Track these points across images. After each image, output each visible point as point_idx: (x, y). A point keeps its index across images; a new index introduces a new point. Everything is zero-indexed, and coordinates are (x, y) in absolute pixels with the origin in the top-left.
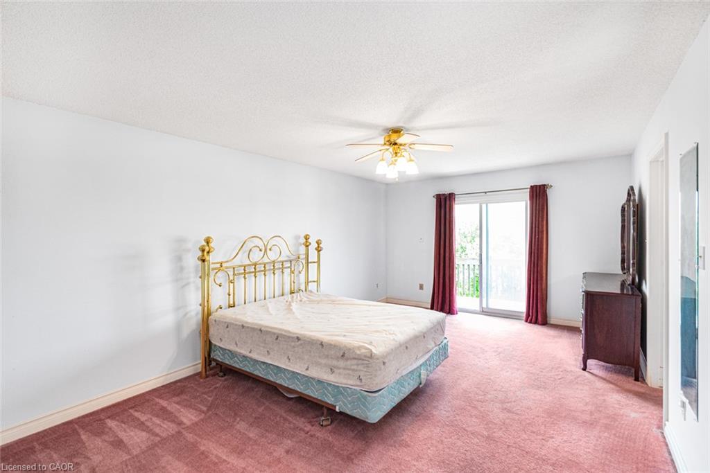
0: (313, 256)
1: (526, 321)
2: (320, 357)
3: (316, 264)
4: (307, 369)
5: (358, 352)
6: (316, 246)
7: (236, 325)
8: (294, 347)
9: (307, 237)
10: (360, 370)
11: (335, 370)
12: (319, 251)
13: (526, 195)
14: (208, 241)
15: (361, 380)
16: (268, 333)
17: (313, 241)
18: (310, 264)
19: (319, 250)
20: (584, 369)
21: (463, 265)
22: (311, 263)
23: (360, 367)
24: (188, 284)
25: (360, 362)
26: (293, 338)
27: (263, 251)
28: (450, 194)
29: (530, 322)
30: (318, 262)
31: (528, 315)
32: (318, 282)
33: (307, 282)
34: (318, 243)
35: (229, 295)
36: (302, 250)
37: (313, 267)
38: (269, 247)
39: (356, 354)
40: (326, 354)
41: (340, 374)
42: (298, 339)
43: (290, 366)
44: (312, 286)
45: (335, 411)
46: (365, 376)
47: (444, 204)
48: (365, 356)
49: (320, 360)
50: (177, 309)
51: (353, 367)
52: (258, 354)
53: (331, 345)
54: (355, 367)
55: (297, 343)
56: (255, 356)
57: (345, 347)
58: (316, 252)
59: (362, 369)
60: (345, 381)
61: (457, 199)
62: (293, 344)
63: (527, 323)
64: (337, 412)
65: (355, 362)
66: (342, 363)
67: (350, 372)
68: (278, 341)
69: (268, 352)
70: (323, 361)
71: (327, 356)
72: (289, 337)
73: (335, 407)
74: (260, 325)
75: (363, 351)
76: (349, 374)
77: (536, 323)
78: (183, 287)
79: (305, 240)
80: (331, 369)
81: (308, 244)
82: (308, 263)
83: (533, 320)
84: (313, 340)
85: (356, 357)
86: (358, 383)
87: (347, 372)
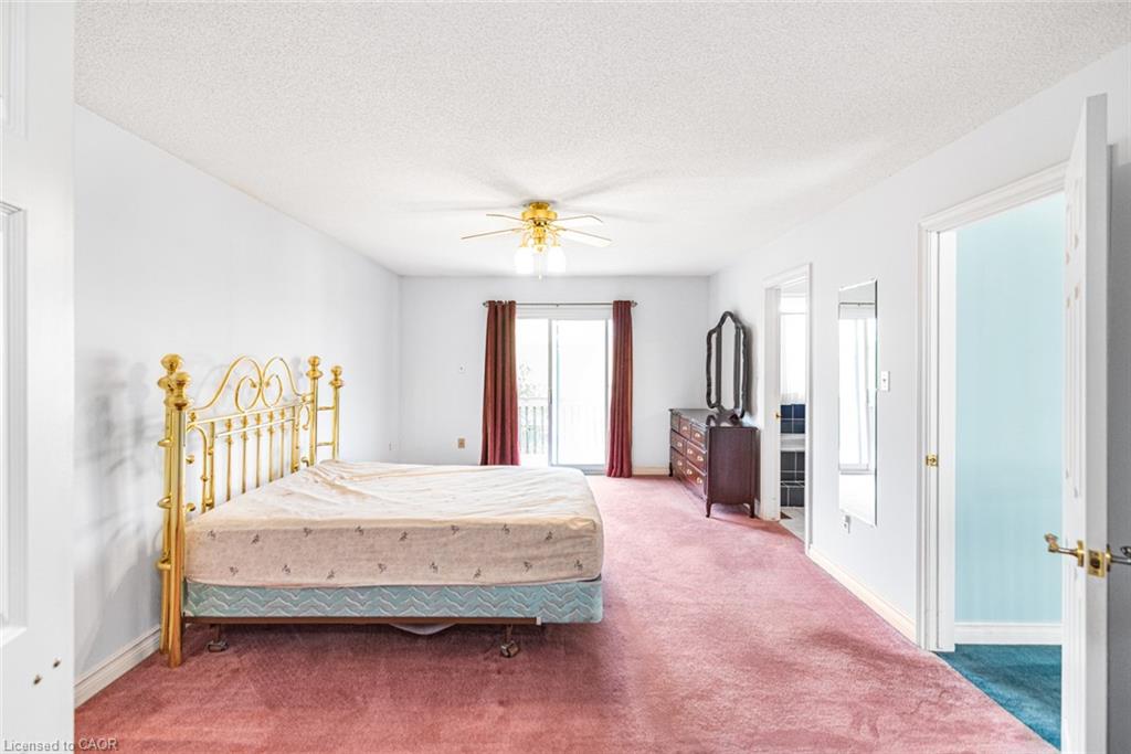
0: (325, 396)
1: (610, 475)
2: (502, 550)
3: (331, 412)
4: (477, 575)
5: (574, 527)
6: (333, 377)
7: (286, 532)
8: (445, 545)
9: (314, 363)
10: (578, 553)
11: (533, 562)
12: (337, 388)
13: (609, 311)
14: (172, 365)
15: (580, 566)
16: (378, 532)
17: (325, 368)
18: (319, 412)
19: (336, 385)
20: (708, 516)
21: (527, 408)
22: (321, 409)
23: (579, 549)
24: (121, 462)
25: (578, 540)
26: (442, 529)
27: (258, 386)
28: (510, 302)
29: (615, 476)
30: (336, 408)
31: (611, 467)
32: (334, 445)
33: (315, 446)
34: (336, 373)
35: (205, 480)
36: (305, 387)
37: (325, 418)
38: (265, 380)
39: (571, 530)
40: (516, 541)
41: (542, 567)
42: (454, 529)
43: (438, 579)
44: (324, 453)
45: (535, 625)
46: (587, 558)
47: (500, 317)
48: (587, 531)
49: (504, 555)
50: (101, 522)
51: (566, 551)
52: (353, 575)
53: (523, 526)
54: (570, 550)
55: (451, 538)
56: (344, 580)
57: (549, 524)
58: (332, 388)
59: (581, 550)
60: (554, 575)
61: (519, 312)
62: (444, 539)
63: (611, 478)
64: (538, 626)
65: (570, 542)
66: (547, 550)
67: (562, 559)
68: (407, 541)
69: (380, 565)
70: (510, 555)
71: (518, 545)
72: (434, 530)
73: (535, 619)
74: (355, 521)
75: (581, 524)
76: (560, 563)
77: (621, 476)
78: (113, 469)
79: (310, 367)
80: (526, 564)
81: (318, 374)
82: (316, 409)
83: (618, 473)
84: (487, 525)
85: (573, 534)
86: (576, 572)
87: (556, 560)
